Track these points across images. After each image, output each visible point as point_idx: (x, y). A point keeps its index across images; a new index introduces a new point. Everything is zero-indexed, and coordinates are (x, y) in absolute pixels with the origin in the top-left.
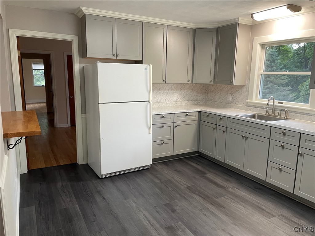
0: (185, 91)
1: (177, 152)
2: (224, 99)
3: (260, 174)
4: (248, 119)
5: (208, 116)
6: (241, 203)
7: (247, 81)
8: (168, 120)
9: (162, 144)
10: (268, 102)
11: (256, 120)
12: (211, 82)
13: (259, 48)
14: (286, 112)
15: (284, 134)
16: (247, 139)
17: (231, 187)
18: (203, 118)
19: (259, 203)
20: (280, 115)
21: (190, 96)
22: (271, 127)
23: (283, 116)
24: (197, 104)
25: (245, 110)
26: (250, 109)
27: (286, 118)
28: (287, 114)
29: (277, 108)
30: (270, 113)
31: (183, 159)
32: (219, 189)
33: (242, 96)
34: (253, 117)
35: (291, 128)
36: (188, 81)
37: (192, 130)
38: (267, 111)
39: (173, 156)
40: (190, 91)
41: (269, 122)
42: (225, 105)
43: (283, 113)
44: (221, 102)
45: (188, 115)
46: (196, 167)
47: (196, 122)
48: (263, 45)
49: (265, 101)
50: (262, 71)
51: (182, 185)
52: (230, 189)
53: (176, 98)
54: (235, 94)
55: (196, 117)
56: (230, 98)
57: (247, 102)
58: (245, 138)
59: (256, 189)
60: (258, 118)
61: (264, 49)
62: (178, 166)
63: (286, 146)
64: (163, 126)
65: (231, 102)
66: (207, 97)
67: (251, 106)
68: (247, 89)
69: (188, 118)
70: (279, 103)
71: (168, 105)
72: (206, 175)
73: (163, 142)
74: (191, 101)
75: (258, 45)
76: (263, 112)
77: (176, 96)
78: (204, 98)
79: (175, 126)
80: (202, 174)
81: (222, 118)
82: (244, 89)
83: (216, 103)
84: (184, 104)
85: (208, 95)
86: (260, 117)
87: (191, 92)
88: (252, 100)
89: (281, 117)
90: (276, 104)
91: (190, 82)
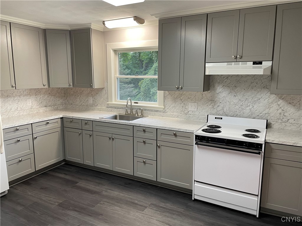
0: (41, 96)
1: (40, 167)
2: (85, 102)
4: (112, 121)
5: (71, 122)
7: (105, 84)
8: (26, 132)
9: (20, 161)
10: (127, 104)
11: (118, 121)
12: (70, 85)
13: (112, 53)
14: (142, 111)
15: (144, 131)
16: (113, 140)
18: (66, 124)
20: (137, 114)
21: (48, 101)
22: (133, 126)
23: (140, 114)
24: (57, 109)
25: (106, 111)
26: (111, 110)
27: (142, 116)
28: (142, 113)
29: (133, 107)
30: (129, 112)
31: (48, 172)
32: (94, 195)
33: (102, 99)
34: (115, 117)
35: (149, 125)
36: (44, 85)
37: (55, 138)
38: (127, 111)
39: (36, 172)
40: (46, 96)
41: (131, 122)
42: (87, 108)
43: (139, 112)
44: (82, 105)
45: (48, 123)
46: (65, 179)
47: (59, 129)
48: (115, 51)
49: (124, 102)
50: (118, 75)
51: (53, 204)
52: (104, 193)
53: (31, 104)
54: (95, 97)
55: (59, 124)
56: (91, 100)
57: (108, 104)
58: (111, 139)
59: (127, 185)
60: (120, 119)
61: (117, 54)
62: (44, 182)
63: (147, 141)
64: (19, 140)
65: (93, 104)
66: (66, 101)
67: (111, 107)
68: (107, 91)
69: (49, 126)
70: (135, 103)
71: (21, 114)
72: (77, 184)
73: (21, 159)
74: (50, 106)
75: (112, 51)
76: (123, 112)
77: (30, 102)
78: (64, 102)
79: (34, 138)
80: (73, 184)
81: (87, 122)
82: (104, 92)
83: (77, 106)
84: (42, 110)
85: (68, 99)
86: (122, 117)
87: (48, 96)
88: (112, 101)
90: (133, 104)
91: (47, 87)
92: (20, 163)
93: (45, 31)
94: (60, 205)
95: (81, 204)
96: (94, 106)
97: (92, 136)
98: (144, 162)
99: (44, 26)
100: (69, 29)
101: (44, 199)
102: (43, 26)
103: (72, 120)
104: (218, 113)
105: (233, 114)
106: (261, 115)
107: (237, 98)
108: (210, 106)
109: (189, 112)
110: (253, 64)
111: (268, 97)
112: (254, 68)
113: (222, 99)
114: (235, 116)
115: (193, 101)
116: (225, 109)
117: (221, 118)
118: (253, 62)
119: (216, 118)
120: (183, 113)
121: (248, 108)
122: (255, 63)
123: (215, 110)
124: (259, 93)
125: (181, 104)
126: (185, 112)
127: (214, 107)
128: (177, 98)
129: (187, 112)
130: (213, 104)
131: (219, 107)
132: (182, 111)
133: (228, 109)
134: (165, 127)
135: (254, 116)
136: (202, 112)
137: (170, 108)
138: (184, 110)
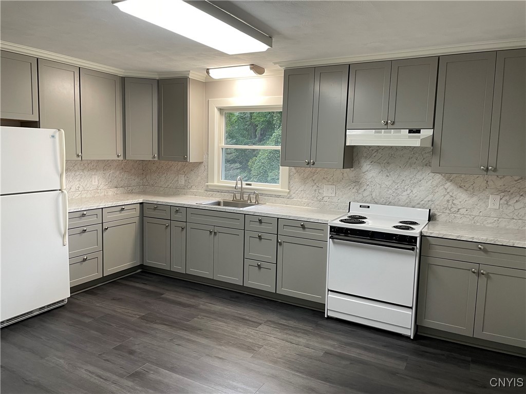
0: (111, 172)
1: (109, 271)
2: (173, 182)
3: (234, 279)
4: (215, 208)
5: (155, 209)
6: (221, 319)
7: (205, 157)
8: (93, 219)
9: (85, 260)
10: (236, 184)
11: (222, 208)
12: (154, 157)
13: (217, 112)
14: (257, 196)
15: (260, 221)
16: (216, 235)
17: (201, 303)
18: (146, 213)
19: (240, 314)
20: (250, 200)
21: (120, 180)
22: (245, 214)
23: (254, 201)
24: (131, 192)
25: (205, 196)
26: (212, 195)
27: (257, 203)
28: (257, 198)
29: (245, 191)
30: (238, 198)
31: (119, 281)
32: (187, 309)
33: (199, 178)
34: (219, 204)
35: (267, 214)
36: (118, 156)
37: (131, 231)
38: (235, 196)
39: (104, 279)
40: (118, 172)
41: (241, 209)
42: (176, 192)
43: (253, 197)
44: (169, 187)
45: (124, 209)
46: (144, 289)
47: (137, 220)
48: (221, 110)
49: (232, 184)
50: (223, 145)
51: (132, 317)
52: (201, 307)
53: (96, 183)
54: (189, 175)
55: (137, 213)
56: (182, 181)
57: (207, 186)
58: (213, 233)
59: (233, 299)
60: (224, 205)
61: (223, 115)
62: (115, 292)
63: (264, 236)
64: (86, 230)
65: (185, 186)
66: (145, 180)
67: (212, 191)
68: (206, 167)
69: (124, 213)
70: (247, 184)
71: (84, 196)
72: (163, 296)
73: (86, 257)
74: (122, 187)
75: (216, 110)
76: (229, 198)
77: (96, 180)
78: (141, 182)
79: (104, 229)
80: (158, 296)
81: (178, 209)
82: (202, 168)
83: (162, 189)
84: (111, 192)
85: (147, 177)
86: (226, 204)
87: (120, 173)
88: (213, 182)
89: (251, 202)
90: (244, 186)
91: (121, 158)
92: (84, 263)
93: (123, 79)
94: (142, 318)
95: (170, 318)
96: (186, 188)
97: (185, 230)
98: (259, 266)
99: (123, 73)
100: (157, 77)
101: (119, 311)
102: (121, 73)
103: (157, 207)
104: (365, 200)
105: (385, 201)
106: (423, 202)
107: (390, 178)
108: (354, 190)
109: (324, 198)
110: (409, 133)
111: (431, 178)
112: (410, 137)
113: (370, 180)
114: (388, 203)
115: (330, 183)
116: (374, 195)
117: (369, 207)
118: (409, 131)
119: (361, 206)
120: (315, 199)
121: (405, 193)
122: (410, 131)
123: (361, 195)
124: (420, 173)
125: (313, 186)
126: (319, 198)
127: (359, 192)
128: (307, 178)
129: (321, 198)
130: (357, 187)
131: (366, 191)
132: (314, 197)
133: (378, 195)
134: (290, 216)
135: (413, 204)
136: (342, 198)
137: (297, 192)
138: (317, 195)
